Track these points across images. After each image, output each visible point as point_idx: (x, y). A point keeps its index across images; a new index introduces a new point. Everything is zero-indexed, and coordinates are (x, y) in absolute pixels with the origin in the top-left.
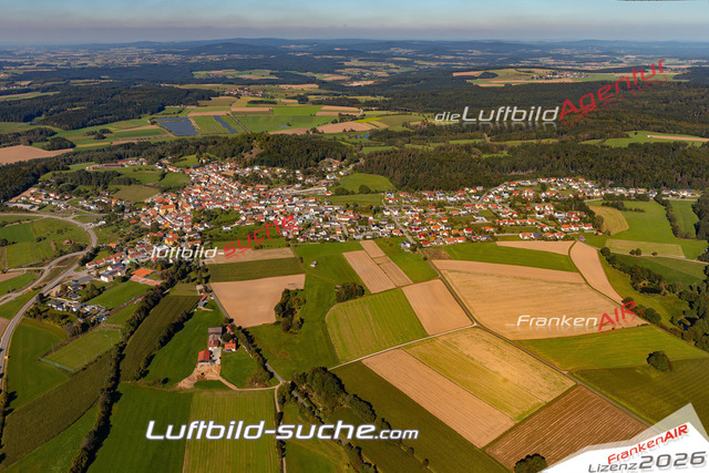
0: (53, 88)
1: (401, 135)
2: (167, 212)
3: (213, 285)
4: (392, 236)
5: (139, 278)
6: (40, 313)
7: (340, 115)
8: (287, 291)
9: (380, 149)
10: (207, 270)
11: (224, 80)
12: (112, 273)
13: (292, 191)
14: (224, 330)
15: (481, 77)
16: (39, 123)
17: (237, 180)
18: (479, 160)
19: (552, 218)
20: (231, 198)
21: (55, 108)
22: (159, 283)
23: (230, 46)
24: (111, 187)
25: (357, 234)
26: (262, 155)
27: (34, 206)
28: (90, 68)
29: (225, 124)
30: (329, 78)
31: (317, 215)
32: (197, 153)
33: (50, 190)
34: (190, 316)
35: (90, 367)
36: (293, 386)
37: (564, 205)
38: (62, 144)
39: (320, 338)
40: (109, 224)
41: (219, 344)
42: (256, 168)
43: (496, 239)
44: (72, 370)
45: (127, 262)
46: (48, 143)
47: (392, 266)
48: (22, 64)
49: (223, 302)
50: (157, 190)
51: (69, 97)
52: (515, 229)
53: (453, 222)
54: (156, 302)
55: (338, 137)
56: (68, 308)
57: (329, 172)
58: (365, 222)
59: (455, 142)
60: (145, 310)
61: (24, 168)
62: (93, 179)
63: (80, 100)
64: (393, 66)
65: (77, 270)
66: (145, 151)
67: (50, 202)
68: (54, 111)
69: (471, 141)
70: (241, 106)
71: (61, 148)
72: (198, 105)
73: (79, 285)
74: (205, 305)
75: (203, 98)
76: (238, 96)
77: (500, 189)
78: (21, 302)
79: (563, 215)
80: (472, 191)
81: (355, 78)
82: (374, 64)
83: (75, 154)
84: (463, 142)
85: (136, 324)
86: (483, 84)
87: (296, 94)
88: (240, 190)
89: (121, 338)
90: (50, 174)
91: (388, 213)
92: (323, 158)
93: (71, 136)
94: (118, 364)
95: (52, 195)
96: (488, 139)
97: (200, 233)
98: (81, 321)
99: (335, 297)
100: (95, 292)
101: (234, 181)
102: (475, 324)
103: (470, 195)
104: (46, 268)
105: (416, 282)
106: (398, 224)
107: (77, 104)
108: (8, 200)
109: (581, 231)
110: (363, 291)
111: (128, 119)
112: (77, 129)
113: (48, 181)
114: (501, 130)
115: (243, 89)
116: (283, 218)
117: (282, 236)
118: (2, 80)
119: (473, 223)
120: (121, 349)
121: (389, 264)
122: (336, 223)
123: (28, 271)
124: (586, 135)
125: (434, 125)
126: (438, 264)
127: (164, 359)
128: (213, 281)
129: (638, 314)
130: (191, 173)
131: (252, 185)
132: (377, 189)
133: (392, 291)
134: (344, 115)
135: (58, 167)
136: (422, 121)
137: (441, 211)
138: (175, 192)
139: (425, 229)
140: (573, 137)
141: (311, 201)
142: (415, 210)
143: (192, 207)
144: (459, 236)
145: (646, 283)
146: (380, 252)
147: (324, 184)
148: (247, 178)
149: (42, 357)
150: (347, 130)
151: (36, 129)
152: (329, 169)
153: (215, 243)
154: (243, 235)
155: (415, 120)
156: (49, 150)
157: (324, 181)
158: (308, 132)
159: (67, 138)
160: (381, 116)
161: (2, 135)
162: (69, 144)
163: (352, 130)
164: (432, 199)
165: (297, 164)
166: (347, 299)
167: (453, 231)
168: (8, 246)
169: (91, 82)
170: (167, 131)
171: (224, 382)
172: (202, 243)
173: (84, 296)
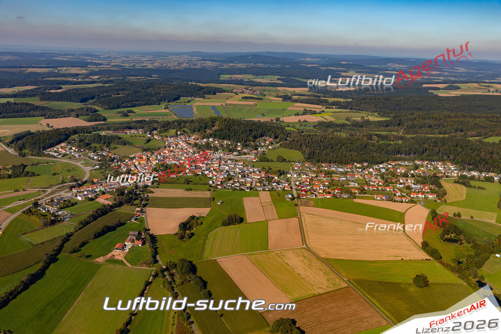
0: (111, 82)
3: (148, 209)
4: (284, 190)
5: (101, 200)
6: (31, 212)
7: (305, 110)
8: (193, 217)
10: (148, 200)
11: (240, 82)
12: (85, 195)
13: (230, 156)
14: (140, 234)
15: (445, 89)
16: (90, 104)
17: (195, 146)
19: (409, 188)
21: (105, 94)
22: (111, 203)
23: (257, 57)
24: (112, 146)
25: (260, 187)
27: (60, 155)
28: (148, 69)
31: (239, 173)
33: (73, 145)
34: (122, 224)
35: (47, 243)
36: (167, 269)
37: (422, 180)
38: (97, 118)
39: (199, 245)
40: (100, 168)
41: (133, 241)
42: (211, 140)
43: (355, 197)
44: (35, 243)
45: (98, 190)
46: (89, 117)
48: (102, 64)
49: (149, 219)
50: (141, 150)
51: (117, 88)
52: (378, 192)
54: (104, 213)
56: (49, 211)
57: (262, 146)
58: (270, 180)
60: (95, 217)
62: (102, 140)
63: (124, 90)
65: (67, 192)
66: (147, 125)
68: (103, 96)
70: (235, 100)
71: (96, 121)
72: (204, 97)
73: (62, 200)
74: (136, 219)
75: (210, 93)
77: (381, 166)
78: (23, 206)
79: (419, 186)
80: (358, 165)
83: (104, 125)
85: (84, 224)
86: (442, 94)
89: (72, 230)
90: (77, 135)
91: (289, 176)
93: (103, 112)
94: (64, 243)
95: (74, 148)
96: (401, 133)
97: (154, 178)
99: (221, 222)
100: (69, 204)
101: (193, 147)
102: (304, 246)
103: (356, 168)
104: (49, 190)
105: (280, 218)
106: (292, 183)
107: (120, 92)
108: (45, 150)
109: (426, 198)
110: (241, 220)
111: (151, 104)
112: (113, 109)
113: (74, 140)
114: (414, 126)
115: (247, 89)
116: (214, 173)
117: (208, 184)
118: (81, 74)
119: (346, 186)
120: (69, 236)
121: (270, 207)
122: (249, 179)
123: (38, 190)
124: (474, 133)
125: (368, 120)
126: (302, 209)
127: (93, 245)
128: (149, 207)
129: (427, 252)
130: (167, 140)
131: (204, 151)
132: (291, 160)
133: (261, 223)
134: (308, 111)
135: (84, 131)
136: (363, 117)
137: (328, 177)
138: (151, 152)
139: (309, 187)
140: (462, 134)
141: (240, 164)
142: (310, 175)
143: (157, 162)
144: (330, 193)
145: (453, 235)
146: (269, 199)
147: (254, 153)
148: (202, 146)
149: (22, 235)
150: (302, 121)
151: (84, 108)
152: (263, 144)
153: (161, 185)
154: (183, 181)
155: (357, 117)
156: (88, 121)
157: (256, 151)
158: (272, 120)
159: (102, 114)
160: (336, 112)
161: (61, 110)
162: (102, 118)
163: (305, 121)
164: (326, 169)
165: (240, 138)
166: (229, 224)
167: (328, 190)
168: (34, 177)
169: (141, 79)
170: (173, 114)
171: (125, 261)
172: (152, 184)
173: (62, 206)
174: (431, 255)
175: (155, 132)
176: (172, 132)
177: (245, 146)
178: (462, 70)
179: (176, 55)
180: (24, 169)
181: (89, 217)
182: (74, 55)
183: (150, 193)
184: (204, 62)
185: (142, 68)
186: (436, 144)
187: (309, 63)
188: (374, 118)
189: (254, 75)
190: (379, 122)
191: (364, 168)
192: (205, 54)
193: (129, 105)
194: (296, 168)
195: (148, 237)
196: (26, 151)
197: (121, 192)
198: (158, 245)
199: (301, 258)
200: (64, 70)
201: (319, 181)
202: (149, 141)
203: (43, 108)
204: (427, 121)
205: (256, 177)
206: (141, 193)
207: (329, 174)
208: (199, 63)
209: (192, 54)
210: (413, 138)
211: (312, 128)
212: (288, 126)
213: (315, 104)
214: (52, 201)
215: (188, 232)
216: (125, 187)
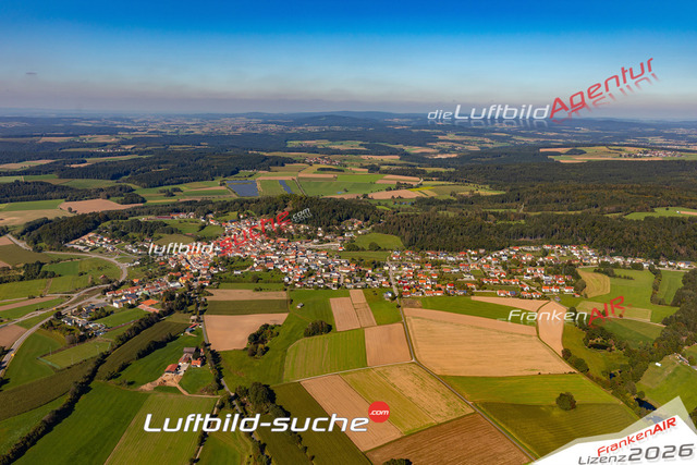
0: (150, 152)
1: (442, 202)
2: (193, 257)
3: (206, 317)
4: (381, 287)
5: (145, 306)
6: (53, 326)
7: (398, 183)
8: (266, 325)
10: (206, 305)
11: (314, 150)
12: (123, 301)
13: (309, 245)
14: (198, 350)
15: (567, 153)
16: (122, 181)
19: (538, 280)
20: (252, 248)
21: (143, 168)
22: (157, 311)
23: (333, 118)
24: (156, 235)
25: (350, 284)
27: (88, 248)
28: (196, 136)
30: (417, 150)
31: (323, 267)
33: (105, 235)
34: (174, 338)
35: (75, 367)
36: (236, 397)
37: (554, 270)
38: (134, 199)
39: (277, 363)
40: (141, 264)
41: (189, 361)
43: (473, 294)
44: (58, 367)
46: (123, 198)
47: (367, 311)
48: (136, 130)
49: (208, 330)
50: (193, 239)
51: (157, 160)
52: (501, 287)
53: (441, 278)
54: (150, 325)
55: (382, 203)
56: (76, 324)
57: (349, 231)
58: (362, 274)
60: (137, 331)
62: (143, 228)
63: (166, 162)
64: (489, 140)
65: (98, 297)
66: (200, 207)
67: (102, 245)
68: (140, 171)
70: (309, 173)
71: (132, 203)
72: (269, 170)
73: (93, 308)
74: (191, 331)
75: (277, 164)
77: (501, 253)
78: (42, 317)
79: (551, 278)
80: (473, 253)
81: (443, 151)
82: (469, 138)
83: (142, 208)
85: (125, 339)
86: (564, 160)
87: (371, 164)
89: (108, 349)
90: (109, 222)
91: (386, 268)
92: (348, 218)
94: (98, 366)
95: (105, 239)
96: (521, 210)
97: (212, 275)
99: (303, 331)
100: (103, 314)
102: (413, 361)
103: (470, 256)
104: (75, 295)
105: (379, 324)
107: (162, 165)
108: (68, 242)
109: (561, 292)
110: (329, 328)
111: (202, 180)
112: (154, 187)
113: (106, 228)
114: (536, 201)
115: (323, 158)
116: (290, 267)
117: (283, 281)
118: (110, 144)
119: (460, 280)
120: (104, 357)
121: (365, 309)
122: (336, 274)
123: (60, 296)
124: (612, 208)
125: (479, 195)
126: (407, 311)
127: (137, 367)
128: (207, 314)
129: (570, 363)
130: (226, 226)
131: (275, 239)
132: (387, 247)
133: (355, 331)
134: (402, 184)
135: (118, 216)
136: (472, 191)
137: (436, 268)
138: (206, 241)
139: (413, 283)
140: (598, 209)
141: (323, 254)
142: (413, 267)
143: (215, 254)
144: (440, 289)
145: (599, 340)
146: (363, 300)
147: (340, 240)
148: (273, 232)
149: (41, 357)
150: (396, 197)
151: (117, 186)
152: (350, 228)
153: (222, 284)
154: (250, 279)
155: (465, 190)
156: (123, 204)
158: (358, 197)
159: (140, 194)
160: (437, 185)
161: (86, 190)
162: (140, 200)
163: (400, 197)
164: (433, 258)
165: (320, 221)
166: (313, 334)
167: (437, 285)
168: (55, 278)
169: (188, 148)
170: (231, 192)
171: (180, 389)
172: (210, 284)
173: (93, 316)
174: (575, 367)
175: (210, 216)
176: (233, 215)
177: (328, 231)
178: (584, 130)
179: (231, 117)
180: (40, 268)
181: (130, 330)
182: (99, 119)
183: (208, 295)
184: (266, 125)
185: (187, 134)
186: (567, 223)
187: (397, 125)
188: (485, 192)
190: (492, 196)
191: (480, 256)
192: (266, 115)
193: (174, 182)
194: (394, 258)
195: (209, 355)
196: (43, 244)
197: (170, 295)
198: (222, 364)
199: (411, 377)
200: (88, 139)
201: (426, 274)
202: (203, 227)
203: (63, 188)
204: (553, 195)
205: (344, 271)
206: (196, 295)
207: (436, 264)
208: (259, 126)
209: (250, 116)
210: (539, 216)
211: (409, 206)
212: (380, 204)
213: (411, 175)
214: (80, 310)
215: (260, 346)
216: (175, 289)
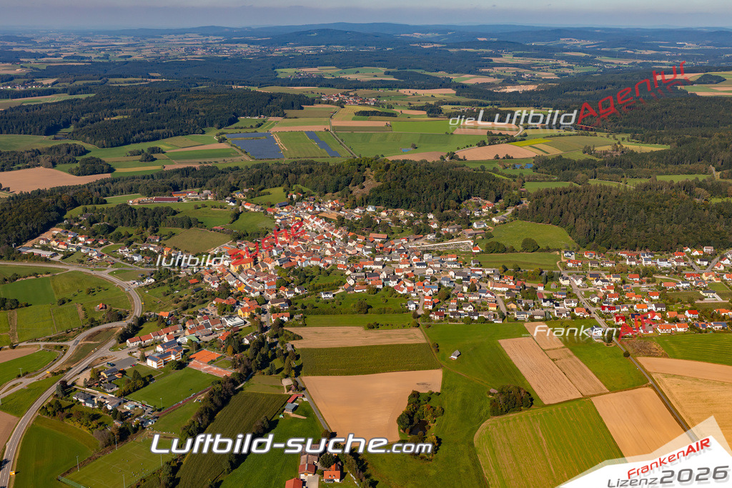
0: (85, 89)
1: (582, 165)
2: (241, 270)
3: (307, 380)
4: (574, 317)
5: (200, 364)
6: (61, 409)
7: (490, 134)
8: (416, 395)
9: (553, 186)
10: (298, 357)
12: (163, 356)
13: (422, 243)
15: (699, 82)
16: (65, 137)
17: (342, 225)
18: (707, 207)
20: (333, 251)
21: (88, 116)
22: (229, 372)
23: (327, 34)
24: (164, 230)
25: (519, 312)
26: (378, 190)
27: (56, 254)
29: (323, 145)
30: (470, 80)
31: (460, 282)
32: (285, 185)
33: (78, 231)
34: (272, 424)
38: (95, 167)
39: (468, 470)
40: (158, 283)
41: (315, 470)
42: (370, 209)
45: (184, 340)
46: (78, 165)
47: (575, 364)
48: (44, 56)
49: (321, 406)
50: (229, 237)
51: (107, 102)
53: (667, 299)
54: (225, 401)
55: (488, 167)
56: (101, 404)
57: (477, 218)
58: (532, 294)
59: (667, 178)
61: (45, 200)
62: (139, 219)
63: (122, 105)
64: (565, 64)
65: (114, 348)
66: (211, 181)
67: (78, 249)
68: (87, 121)
69: (691, 178)
70: (346, 118)
71: (94, 172)
72: (284, 116)
73: (116, 371)
74: (295, 410)
75: (292, 106)
76: (341, 104)
78: (35, 391)
80: (696, 253)
81: (509, 81)
82: (536, 61)
83: (113, 181)
84: (678, 179)
85: (196, 432)
86: (703, 92)
87: (423, 103)
88: (346, 240)
90: (79, 209)
91: (566, 283)
92: (469, 197)
93: (109, 156)
95: (81, 239)
96: (717, 175)
97: (289, 302)
98: (118, 424)
99: (488, 407)
100: (139, 383)
101: (337, 227)
103: (693, 258)
104: (70, 343)
105: (612, 390)
106: (583, 300)
107: (117, 111)
108: (21, 244)
110: (528, 399)
111: (187, 133)
112: (117, 146)
113: (77, 220)
115: (347, 94)
116: (409, 285)
117: (408, 311)
118: (18, 77)
119: (699, 301)
121: (570, 360)
122: (489, 295)
123: (46, 346)
125: (630, 152)
126: (646, 362)
128: (307, 374)
130: (275, 214)
131: (364, 234)
132: (549, 245)
133: (576, 403)
134: (495, 135)
135: (91, 199)
136: (614, 146)
137: (648, 282)
138: (252, 241)
139: (625, 309)
141: (450, 259)
142: (608, 279)
143: (277, 263)
144: (678, 321)
146: (556, 341)
147: (470, 235)
148: (357, 223)
149: (63, 475)
150: (501, 157)
151: (61, 146)
152: (477, 214)
153: (310, 318)
154: (352, 306)
156: (79, 175)
157: (471, 231)
158: (442, 158)
159: (103, 159)
160: (551, 136)
161: (15, 153)
162: (105, 167)
163: (508, 157)
164: (634, 263)
165: (429, 204)
166: (506, 410)
167: (668, 313)
168: (19, 310)
169: (137, 82)
170: (240, 152)
172: (291, 317)
173: (124, 388)
175: (238, 195)
176: (277, 193)
177: (444, 220)
178: (689, 46)
179: (176, 34)
181: (200, 415)
183: (294, 339)
184: (235, 45)
185: (123, 60)
189: (339, 66)
191: (710, 259)
192: (227, 30)
193: (147, 137)
194: (570, 265)
197: (235, 342)
198: (374, 474)
202: (237, 216)
205: (498, 289)
206: (275, 340)
208: (224, 46)
209: (204, 31)
211: (532, 171)
212: (485, 169)
214: (97, 374)
216: (236, 331)
